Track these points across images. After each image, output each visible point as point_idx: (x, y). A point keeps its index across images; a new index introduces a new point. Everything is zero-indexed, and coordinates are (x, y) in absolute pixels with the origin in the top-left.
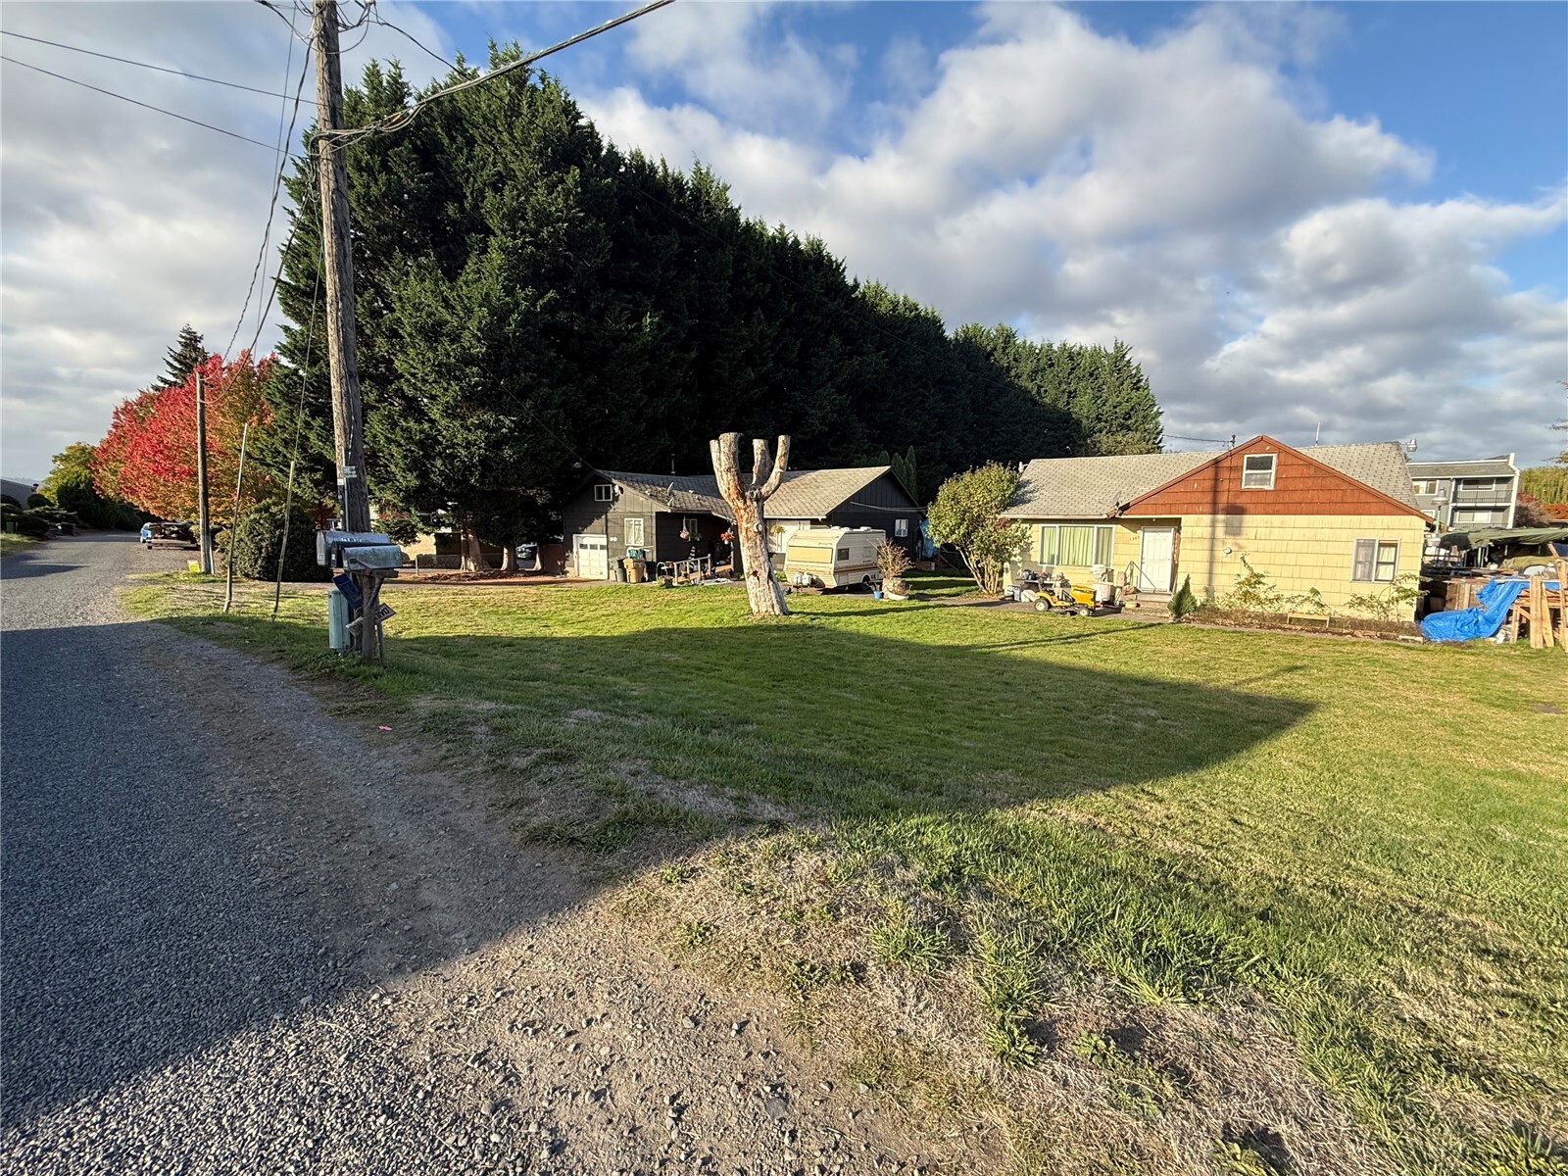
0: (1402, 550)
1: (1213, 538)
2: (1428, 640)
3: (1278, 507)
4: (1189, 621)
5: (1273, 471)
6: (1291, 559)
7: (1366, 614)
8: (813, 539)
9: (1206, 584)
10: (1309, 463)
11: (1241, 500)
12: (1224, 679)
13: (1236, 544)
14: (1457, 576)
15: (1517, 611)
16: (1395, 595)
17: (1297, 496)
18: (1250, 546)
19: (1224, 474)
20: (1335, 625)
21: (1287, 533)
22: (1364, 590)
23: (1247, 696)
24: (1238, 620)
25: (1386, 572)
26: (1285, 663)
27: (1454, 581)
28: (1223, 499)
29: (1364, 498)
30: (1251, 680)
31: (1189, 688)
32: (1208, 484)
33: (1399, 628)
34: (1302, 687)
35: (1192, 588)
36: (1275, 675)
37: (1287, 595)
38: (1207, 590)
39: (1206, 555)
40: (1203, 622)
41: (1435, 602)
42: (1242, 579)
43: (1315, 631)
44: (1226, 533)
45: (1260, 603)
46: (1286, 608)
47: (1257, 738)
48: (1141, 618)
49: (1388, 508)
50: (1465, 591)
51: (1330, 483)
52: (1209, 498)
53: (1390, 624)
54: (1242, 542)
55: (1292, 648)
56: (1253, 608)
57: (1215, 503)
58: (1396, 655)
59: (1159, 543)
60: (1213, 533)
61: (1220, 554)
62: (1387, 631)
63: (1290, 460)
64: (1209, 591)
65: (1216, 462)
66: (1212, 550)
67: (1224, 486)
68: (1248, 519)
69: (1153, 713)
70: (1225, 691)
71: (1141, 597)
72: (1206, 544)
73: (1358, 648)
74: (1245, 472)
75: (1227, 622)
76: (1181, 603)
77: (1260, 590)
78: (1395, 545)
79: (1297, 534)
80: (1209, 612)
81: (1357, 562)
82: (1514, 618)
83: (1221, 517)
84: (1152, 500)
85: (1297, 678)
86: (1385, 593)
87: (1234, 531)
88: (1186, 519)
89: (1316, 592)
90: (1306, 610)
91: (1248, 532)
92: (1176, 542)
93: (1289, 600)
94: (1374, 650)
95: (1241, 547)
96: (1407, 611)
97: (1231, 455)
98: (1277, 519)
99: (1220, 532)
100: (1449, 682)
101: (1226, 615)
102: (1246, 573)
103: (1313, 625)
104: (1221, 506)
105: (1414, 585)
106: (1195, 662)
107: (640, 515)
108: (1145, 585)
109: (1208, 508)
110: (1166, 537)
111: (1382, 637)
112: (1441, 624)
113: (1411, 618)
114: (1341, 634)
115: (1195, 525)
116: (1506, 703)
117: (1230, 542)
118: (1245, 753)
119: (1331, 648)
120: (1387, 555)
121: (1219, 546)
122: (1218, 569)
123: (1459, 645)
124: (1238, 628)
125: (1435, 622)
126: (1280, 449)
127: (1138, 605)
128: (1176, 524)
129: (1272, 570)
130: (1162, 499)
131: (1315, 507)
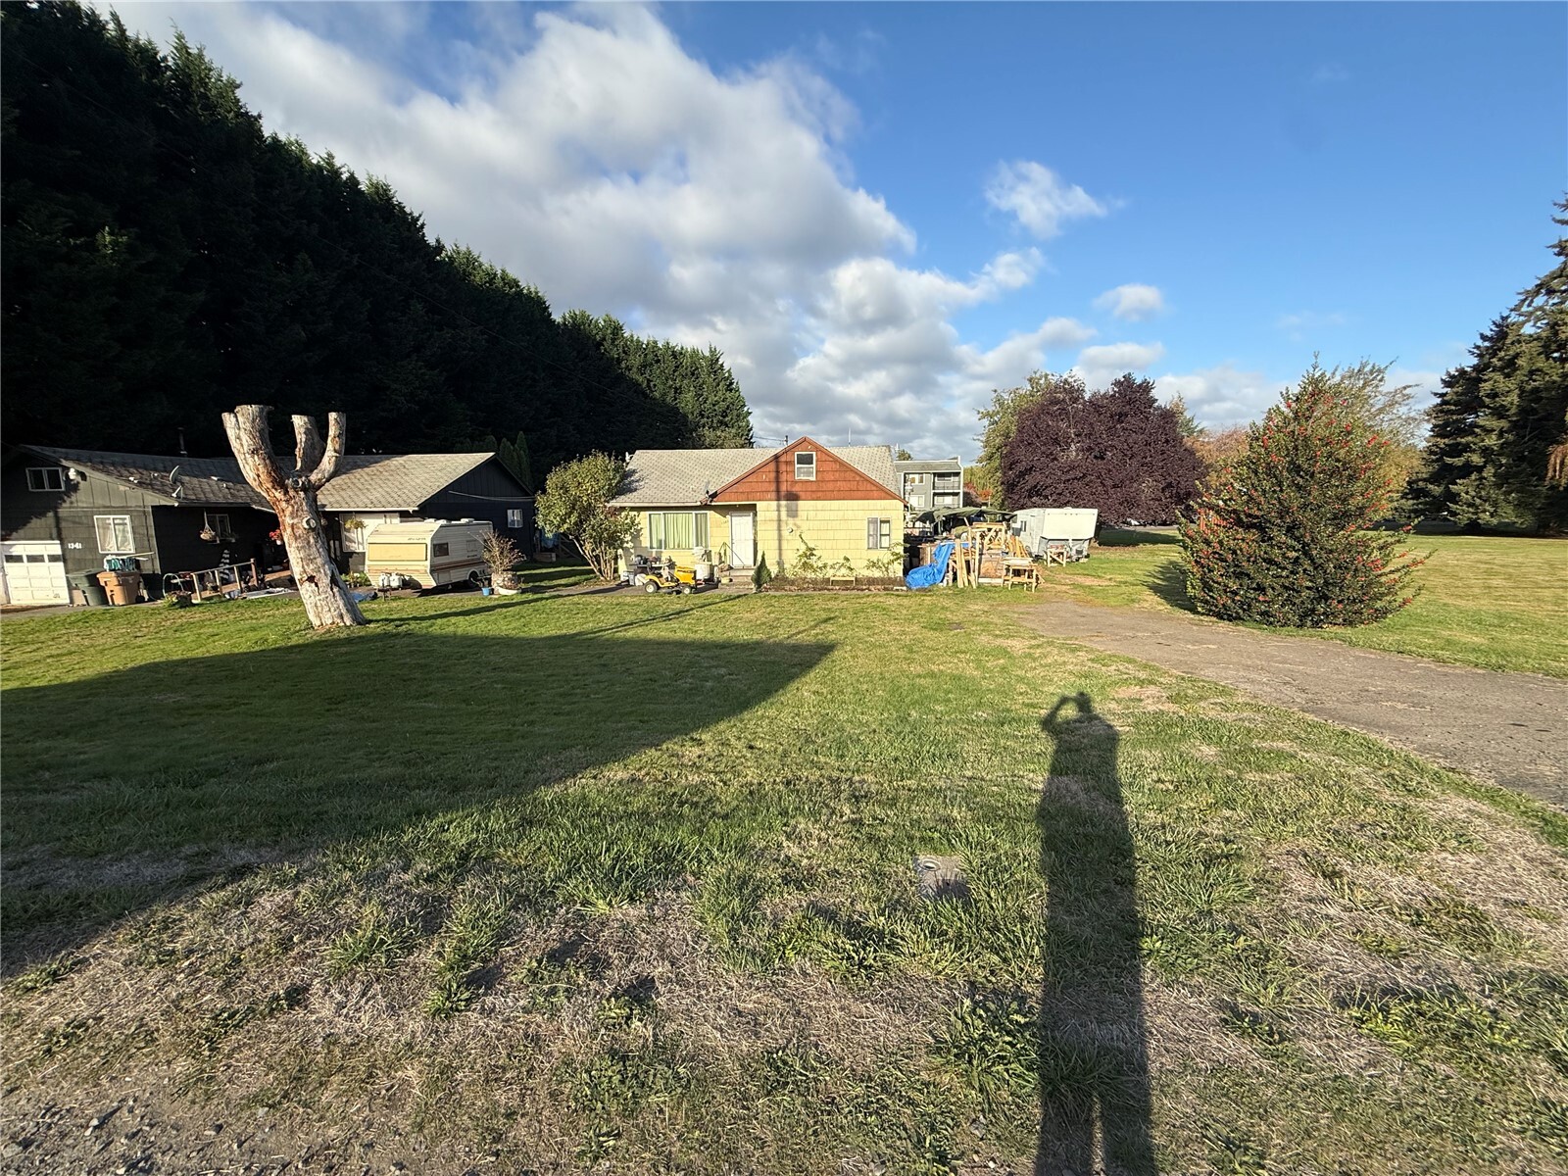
0: (893, 523)
1: (779, 520)
2: (909, 589)
3: (819, 494)
4: (767, 590)
5: (814, 465)
6: (830, 534)
7: (877, 574)
8: (402, 533)
9: (777, 559)
10: (836, 460)
11: (796, 489)
12: (782, 634)
13: (795, 524)
14: (926, 542)
15: (951, 564)
16: (892, 558)
17: (830, 486)
18: (804, 526)
19: (783, 468)
20: (858, 584)
21: (827, 515)
22: (874, 555)
23: (794, 646)
24: (801, 584)
25: (885, 542)
26: (824, 616)
27: (923, 546)
28: (784, 488)
29: (869, 487)
30: (799, 633)
31: (756, 645)
32: (773, 475)
33: (893, 581)
34: (831, 633)
35: (768, 563)
36: (813, 627)
37: (830, 563)
38: (779, 563)
39: (776, 535)
40: (777, 590)
41: (915, 560)
42: (801, 553)
43: (847, 589)
44: (788, 516)
45: (815, 571)
46: (829, 573)
47: (792, 678)
48: (733, 591)
49: (883, 495)
50: (928, 550)
51: (850, 476)
52: (773, 487)
53: (890, 579)
54: (798, 523)
55: (831, 604)
56: (810, 575)
57: (778, 491)
58: (891, 601)
59: (742, 523)
60: (779, 516)
61: (785, 533)
62: (887, 584)
63: (824, 457)
64: (780, 563)
65: (776, 457)
66: (779, 530)
67: (783, 477)
68: (802, 504)
69: (723, 671)
70: (779, 645)
71: (733, 573)
72: (775, 525)
73: (870, 599)
74: (797, 466)
75: (792, 588)
76: (760, 574)
77: (813, 561)
78: (888, 522)
79: (832, 515)
80: (781, 581)
81: (869, 535)
82: (950, 569)
83: (783, 503)
84: (734, 489)
85: (829, 627)
86: (885, 557)
87: (793, 513)
88: (760, 505)
89: (847, 559)
90: (842, 574)
91: (802, 514)
92: (755, 522)
93: (832, 567)
94: (879, 599)
95: (798, 527)
96: (897, 569)
97: (785, 452)
98: (820, 504)
99: (784, 514)
100: (914, 616)
101: (792, 583)
102: (803, 548)
103: (846, 585)
104: (783, 494)
105: (900, 550)
106: (764, 624)
107: (123, 510)
108: (736, 563)
109: (774, 495)
110: (749, 519)
111: (885, 589)
112: (916, 576)
113: (900, 574)
114: (863, 590)
115: (767, 508)
116: (938, 627)
117: (791, 521)
118: (781, 692)
119: (854, 601)
120: (885, 528)
121: (784, 527)
122: (785, 545)
123: (924, 590)
124: (800, 593)
125: (916, 575)
126: (818, 449)
127: (731, 580)
128: (754, 507)
129: (819, 543)
130: (741, 488)
131: (842, 494)
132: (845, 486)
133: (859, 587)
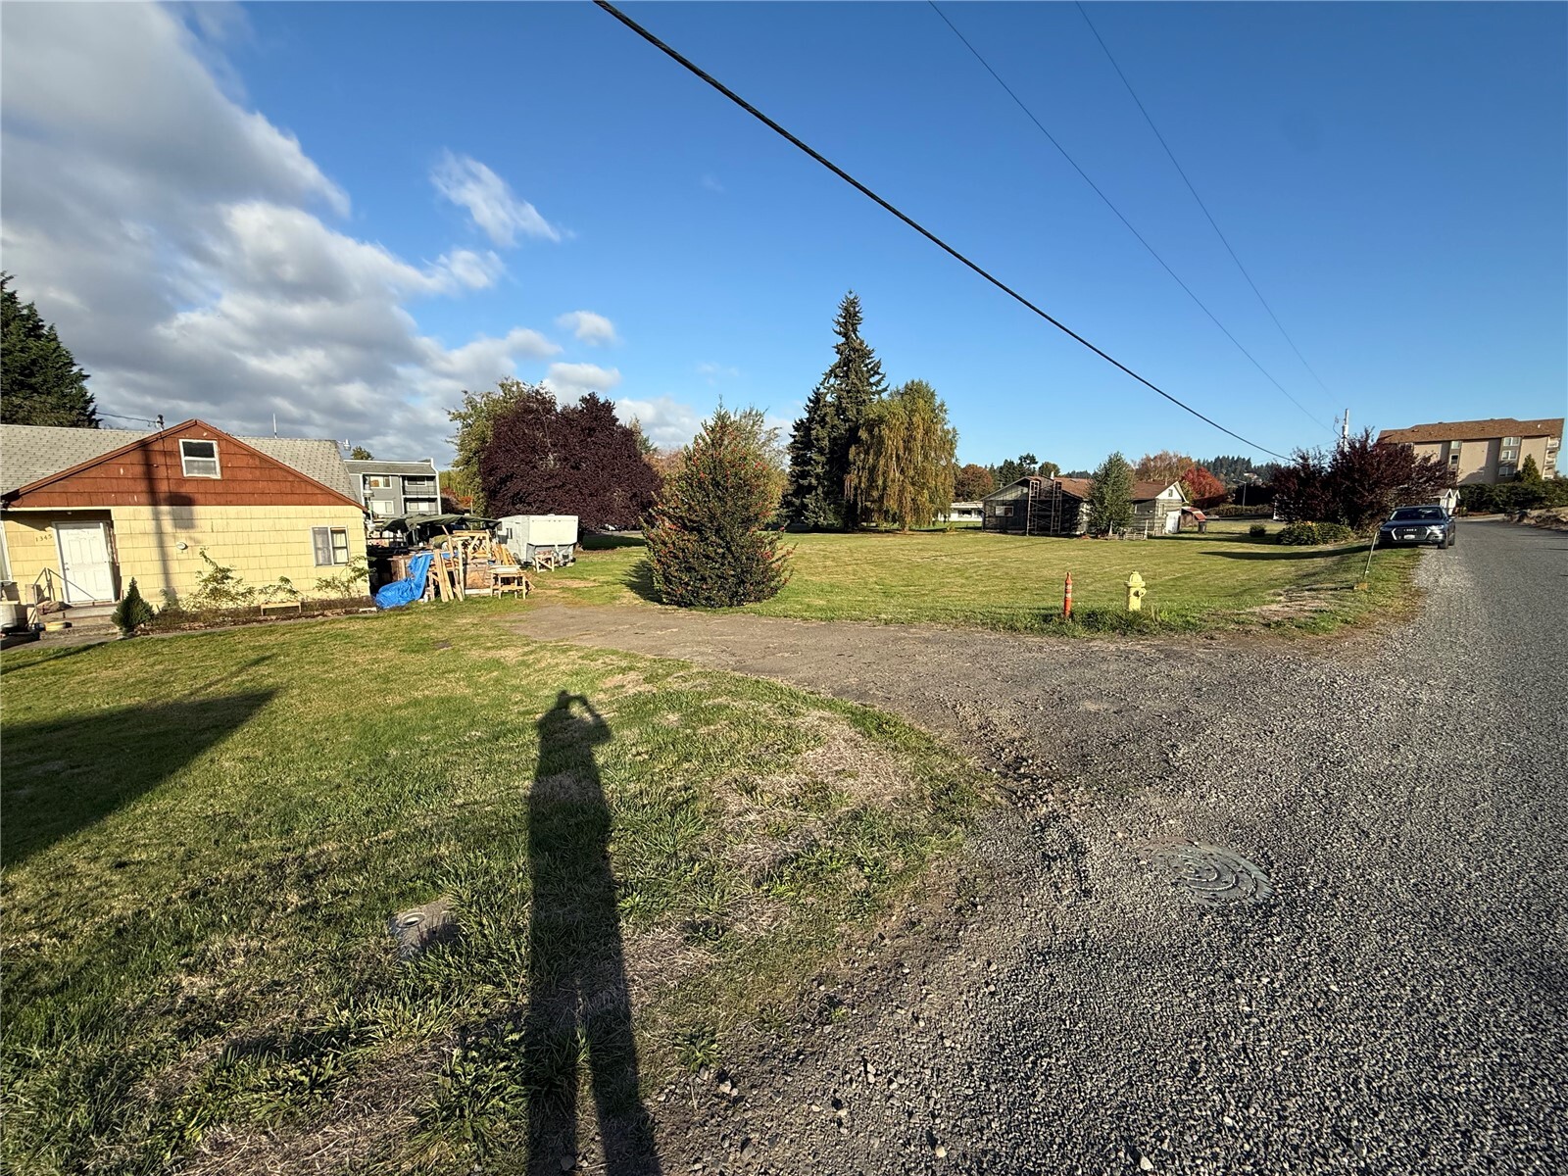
0: (349, 533)
1: (160, 533)
2: (381, 608)
3: (230, 498)
4: (146, 632)
5: (216, 458)
6: (256, 550)
7: (333, 595)
9: (162, 586)
10: (253, 454)
11: (185, 489)
12: (179, 691)
13: (191, 538)
14: (398, 554)
15: (432, 577)
16: (353, 574)
17: (248, 487)
18: (208, 540)
19: (159, 460)
20: (307, 609)
21: (246, 524)
22: (327, 573)
23: (201, 703)
24: (211, 620)
25: (341, 556)
26: (253, 656)
27: (395, 558)
28: (163, 487)
29: (310, 489)
30: (210, 685)
31: (131, 712)
32: (138, 470)
33: (360, 602)
34: (266, 676)
35: (143, 594)
36: (240, 671)
37: (258, 586)
38: (165, 593)
39: (155, 554)
40: (166, 630)
41: (386, 576)
42: (206, 576)
43: (290, 618)
44: (176, 526)
45: (233, 599)
46: (259, 600)
47: (199, 748)
48: (74, 640)
49: (332, 499)
50: (402, 563)
51: (278, 474)
52: (142, 486)
54: (197, 536)
55: (264, 640)
56: (226, 605)
57: (152, 492)
58: (357, 626)
59: (83, 545)
60: (159, 527)
61: (174, 549)
62: (349, 607)
63: (233, 449)
64: (169, 593)
65: (144, 446)
66: (161, 547)
67: (162, 472)
68: (199, 511)
70: (177, 706)
71: (69, 614)
72: (152, 541)
73: (326, 627)
74: (184, 459)
75: (196, 625)
76: (130, 611)
77: (229, 585)
78: (343, 532)
79: (256, 525)
80: (173, 617)
81: (317, 549)
82: (431, 581)
83: (165, 508)
84: (57, 487)
85: (263, 670)
86: (345, 574)
87: (185, 524)
88: (117, 512)
89: (287, 581)
90: (280, 599)
91: (202, 524)
92: (110, 538)
93: (261, 592)
94: (339, 626)
95: (197, 542)
96: (363, 588)
97: (161, 437)
98: (232, 510)
99: (168, 525)
101: (195, 618)
102: (208, 570)
103: (286, 613)
104: (161, 496)
105: (364, 565)
106: (143, 681)
108: (76, 597)
109: (144, 498)
110: (98, 533)
111: (346, 613)
112: (389, 594)
113: (367, 592)
114: (314, 617)
115: (133, 519)
117: (183, 536)
118: (181, 771)
119: (302, 631)
120: (340, 540)
121: (169, 542)
122: (174, 567)
123: (400, 608)
124: (209, 630)
126: (220, 437)
127: (68, 625)
128: (104, 517)
129: (237, 562)
130: (72, 486)
131: (267, 498)
132: (273, 487)
133: (308, 613)
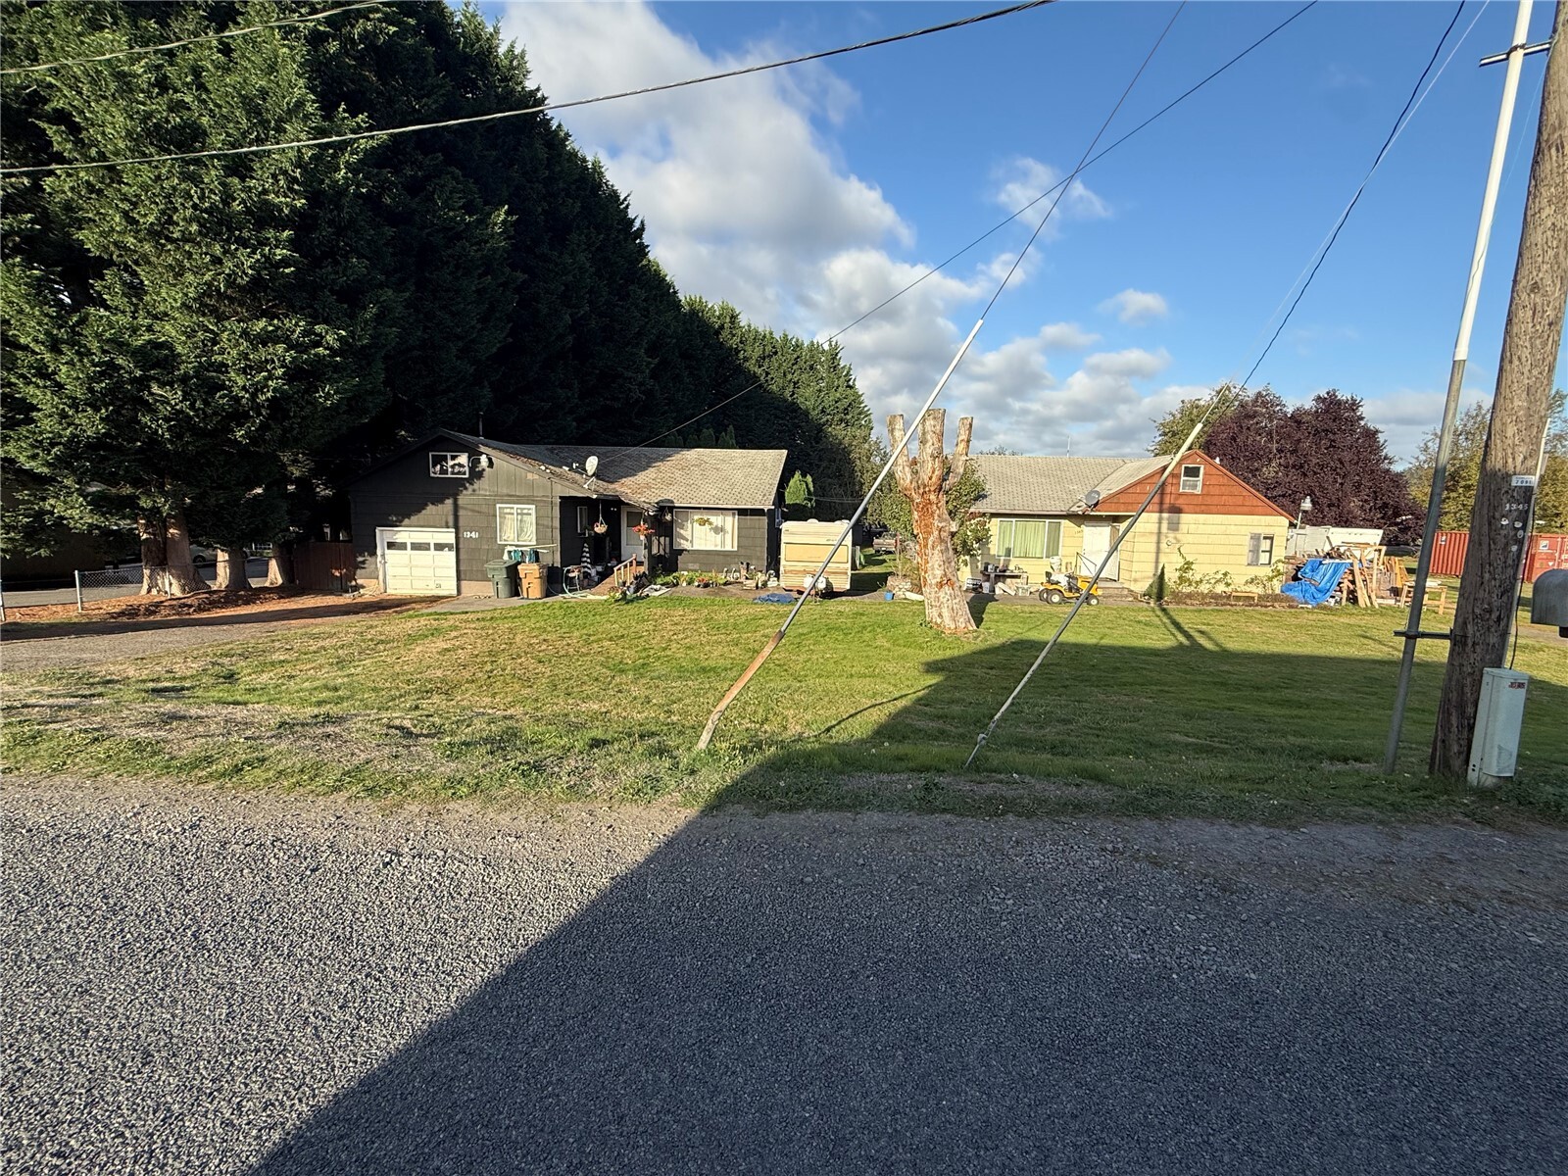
0: (1275, 539)
1: (1159, 533)
3: (1203, 508)
4: (1167, 604)
5: (1201, 478)
6: (1204, 549)
7: (1255, 590)
11: (1181, 501)
13: (1175, 538)
16: (1272, 574)
17: (1216, 500)
18: (1185, 539)
20: (1256, 600)
21: (1209, 529)
22: (1254, 571)
28: (1167, 500)
29: (1256, 502)
32: (1157, 487)
33: (1275, 598)
37: (1206, 578)
39: (1153, 547)
42: (1180, 566)
43: (1251, 605)
44: (1169, 529)
45: (1190, 585)
49: (1269, 510)
51: (1236, 490)
52: (1157, 499)
54: (1179, 536)
56: (1188, 588)
57: (1161, 503)
59: (1095, 534)
60: (1160, 528)
61: (1163, 546)
63: (1212, 471)
66: (1158, 542)
67: (1168, 490)
68: (1184, 517)
72: (1154, 538)
74: (1183, 478)
77: (1191, 575)
78: (1272, 538)
80: (1179, 595)
81: (1252, 551)
83: (1165, 515)
84: (1118, 498)
86: (1264, 573)
87: (1174, 527)
88: (1143, 517)
89: (1225, 575)
91: (1183, 527)
95: (1178, 541)
98: (1202, 517)
99: (1165, 526)
101: (1190, 597)
102: (1182, 562)
103: (1248, 601)
104: (1166, 506)
105: (1280, 567)
107: (528, 500)
109: (1157, 507)
110: (1102, 531)
111: (1291, 606)
114: (1266, 607)
115: (1148, 521)
117: (1171, 535)
120: (1266, 544)
121: (1164, 541)
122: (1162, 558)
124: (1201, 607)
126: (1207, 462)
129: (1201, 559)
130: (1123, 498)
131: (1226, 509)
132: (1231, 500)
133: (1263, 603)
